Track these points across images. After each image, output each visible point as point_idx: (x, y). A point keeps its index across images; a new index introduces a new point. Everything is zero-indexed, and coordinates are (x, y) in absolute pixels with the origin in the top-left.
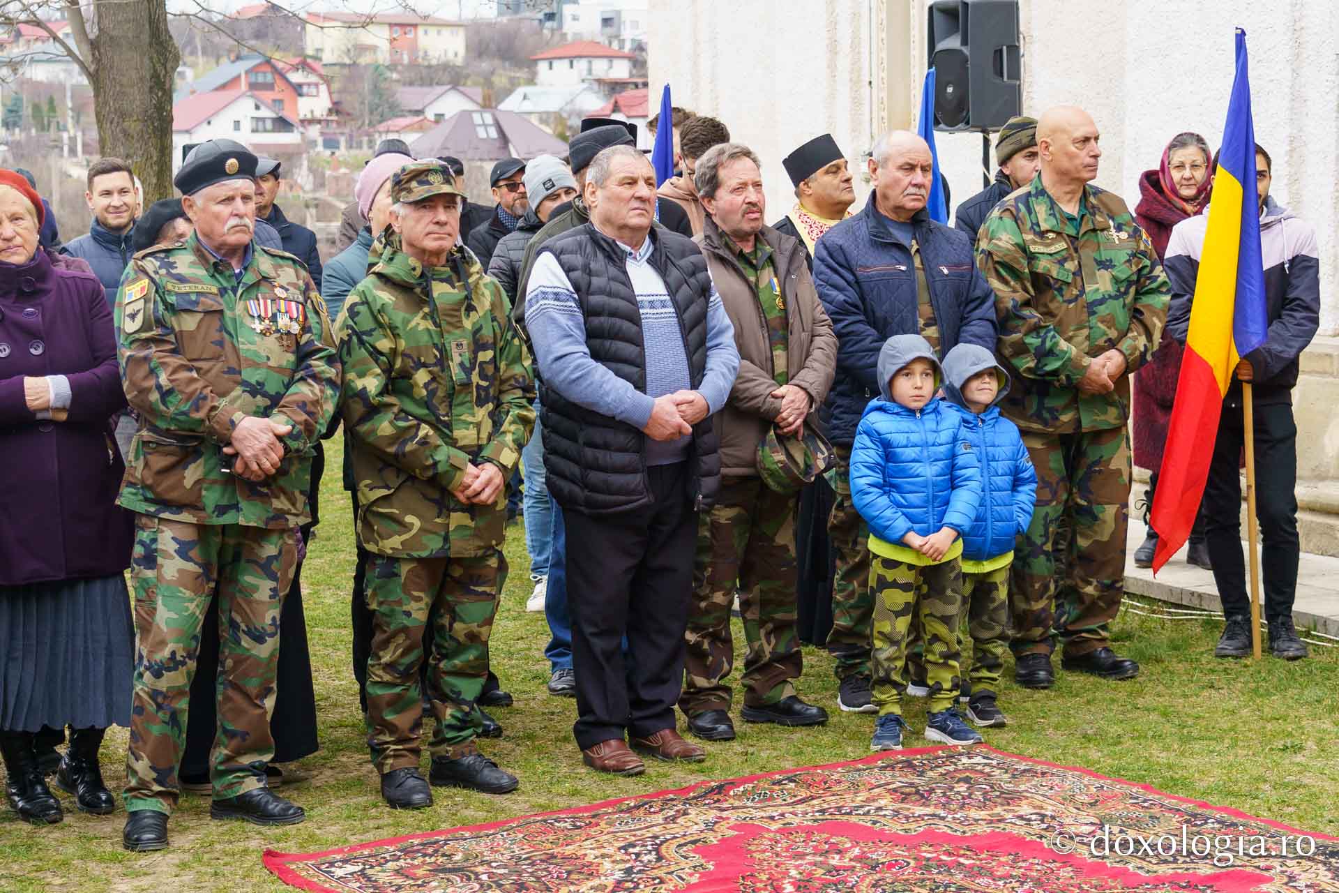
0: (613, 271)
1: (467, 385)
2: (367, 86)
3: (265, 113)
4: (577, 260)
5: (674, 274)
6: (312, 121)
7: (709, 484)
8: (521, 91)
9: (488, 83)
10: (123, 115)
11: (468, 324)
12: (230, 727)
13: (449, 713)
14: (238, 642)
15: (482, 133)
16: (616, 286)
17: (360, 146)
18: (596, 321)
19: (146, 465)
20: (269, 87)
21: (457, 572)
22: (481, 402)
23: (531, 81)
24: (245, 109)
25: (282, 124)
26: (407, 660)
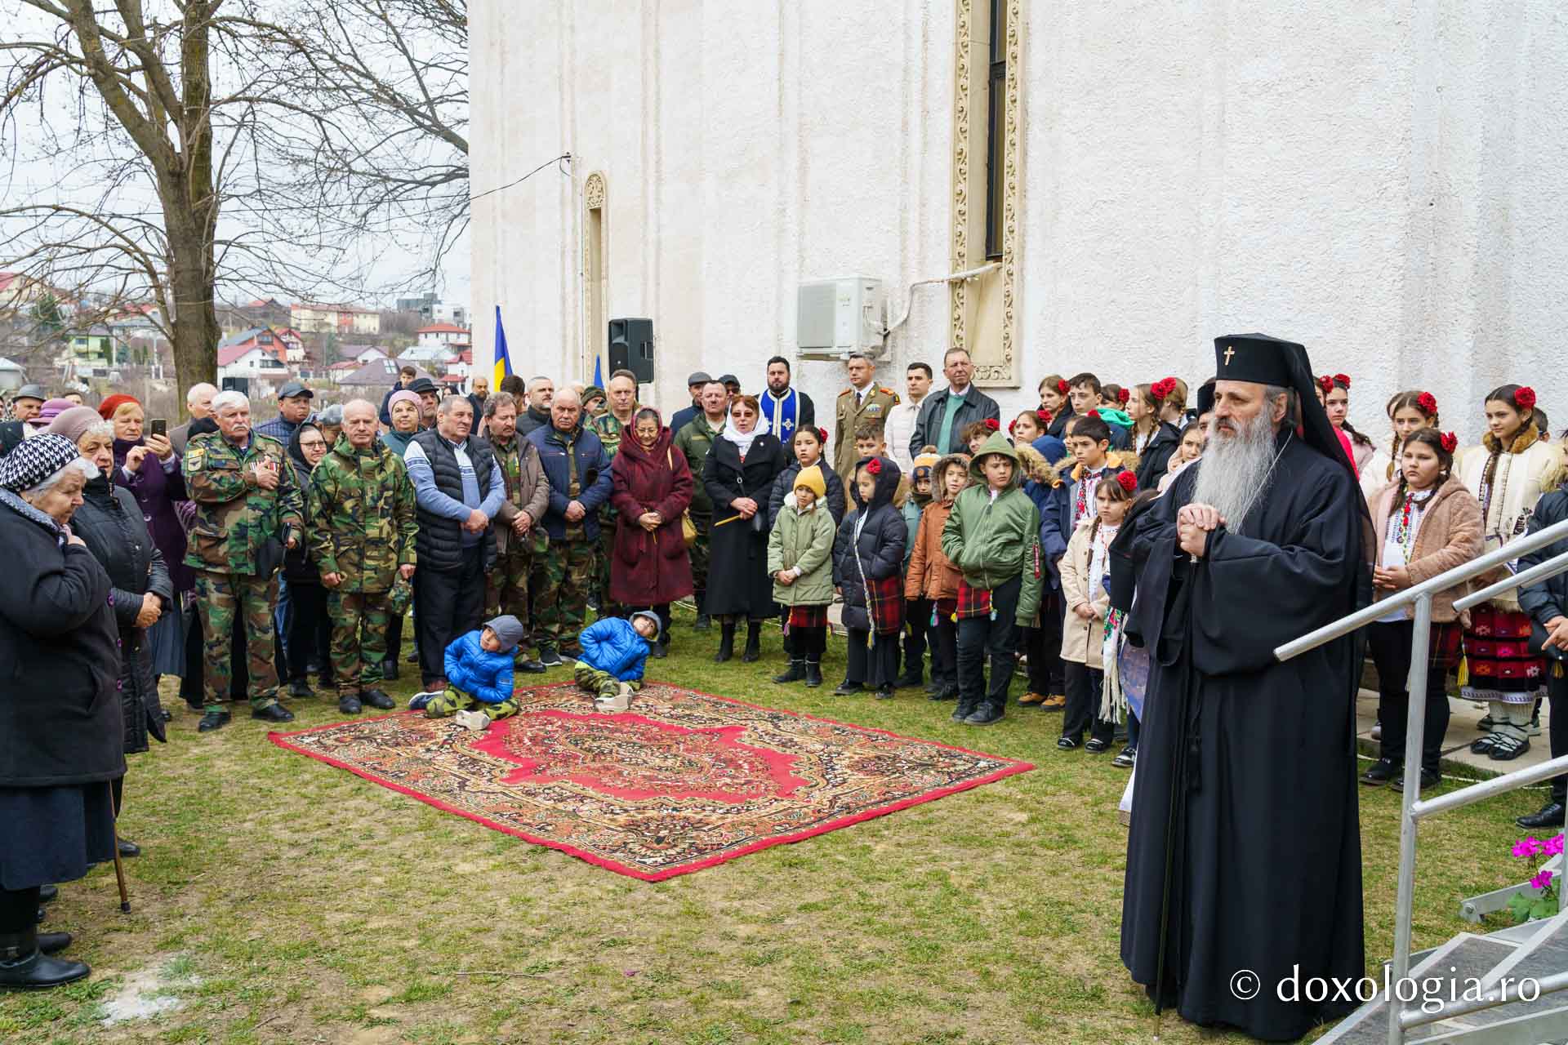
0: (448, 454)
1: (374, 508)
2: (325, 344)
3: (267, 357)
4: (430, 447)
5: (477, 457)
6: (295, 362)
7: (491, 559)
8: (410, 349)
9: (392, 344)
10: (190, 363)
11: (379, 478)
12: (256, 675)
13: (365, 668)
14: (254, 634)
15: (388, 371)
16: (448, 461)
17: (321, 375)
18: (439, 477)
19: (199, 545)
20: (270, 343)
21: (370, 600)
22: (383, 517)
23: (416, 344)
24: (257, 355)
25: (277, 364)
26: (346, 642)
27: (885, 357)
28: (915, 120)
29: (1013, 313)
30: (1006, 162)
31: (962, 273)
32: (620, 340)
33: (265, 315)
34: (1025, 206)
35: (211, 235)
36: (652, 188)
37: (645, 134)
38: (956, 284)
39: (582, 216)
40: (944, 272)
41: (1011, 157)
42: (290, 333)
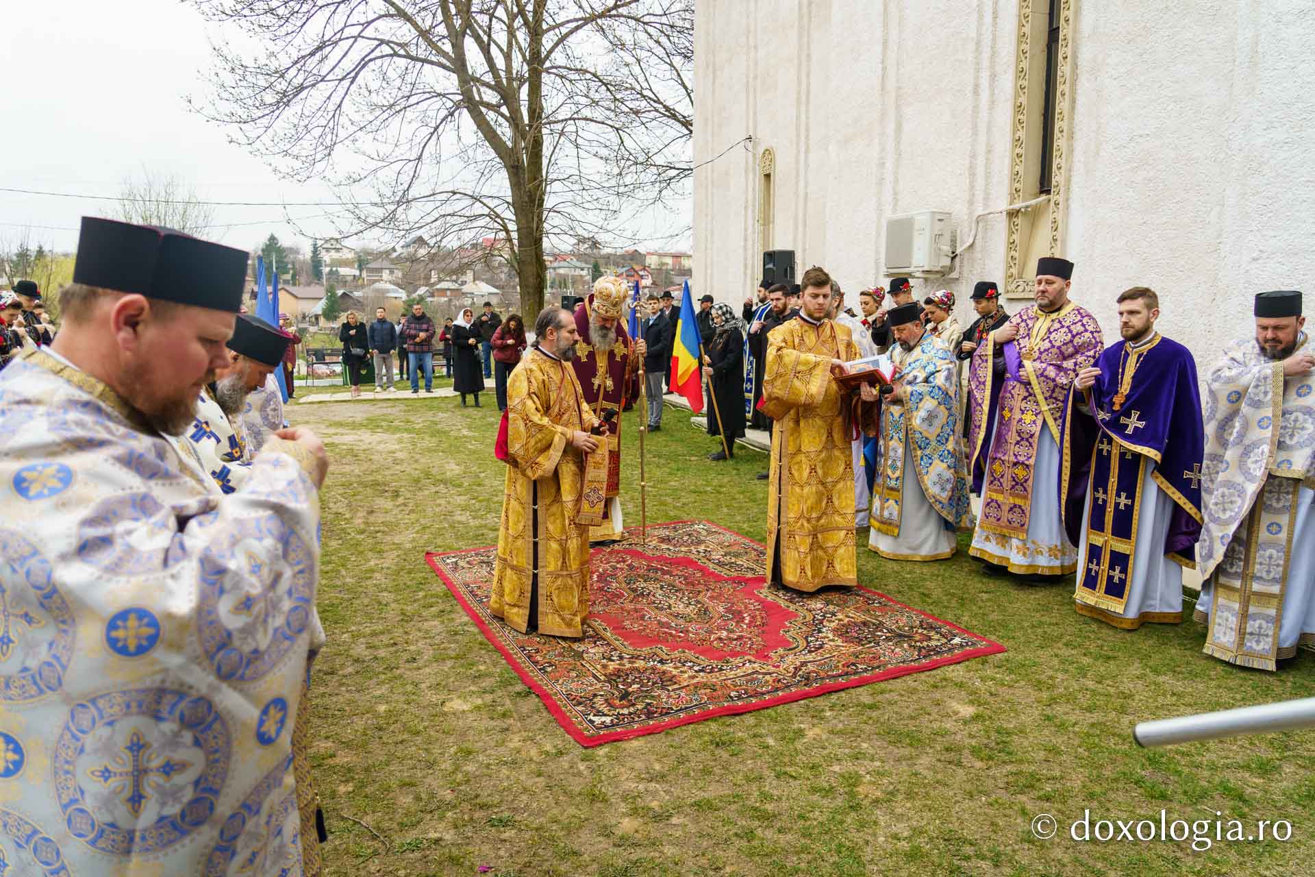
2: (664, 276)
27: (954, 275)
28: (984, 82)
29: (1058, 237)
30: (1057, 111)
31: (1017, 206)
32: (771, 266)
33: (631, 260)
34: (1072, 145)
35: (541, 204)
36: (802, 156)
37: (798, 117)
38: (1012, 214)
39: (759, 181)
40: (1003, 205)
41: (1062, 105)
42: (644, 269)
